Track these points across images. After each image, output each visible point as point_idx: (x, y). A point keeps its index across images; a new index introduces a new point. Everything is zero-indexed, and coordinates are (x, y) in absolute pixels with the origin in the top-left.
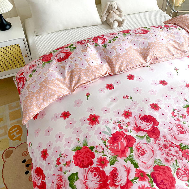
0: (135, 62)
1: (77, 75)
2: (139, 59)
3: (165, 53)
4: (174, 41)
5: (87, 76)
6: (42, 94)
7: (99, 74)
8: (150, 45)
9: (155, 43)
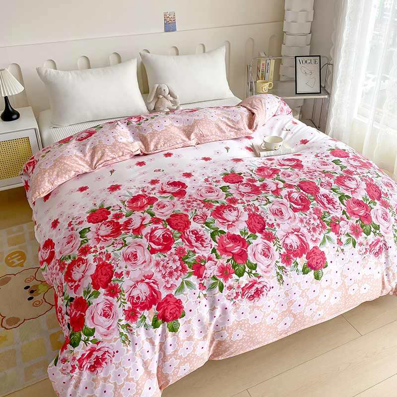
0: (175, 139)
1: (100, 152)
2: (180, 136)
3: (214, 131)
4: (228, 119)
5: (112, 152)
6: (56, 170)
7: (128, 150)
8: (195, 121)
9: (202, 120)
